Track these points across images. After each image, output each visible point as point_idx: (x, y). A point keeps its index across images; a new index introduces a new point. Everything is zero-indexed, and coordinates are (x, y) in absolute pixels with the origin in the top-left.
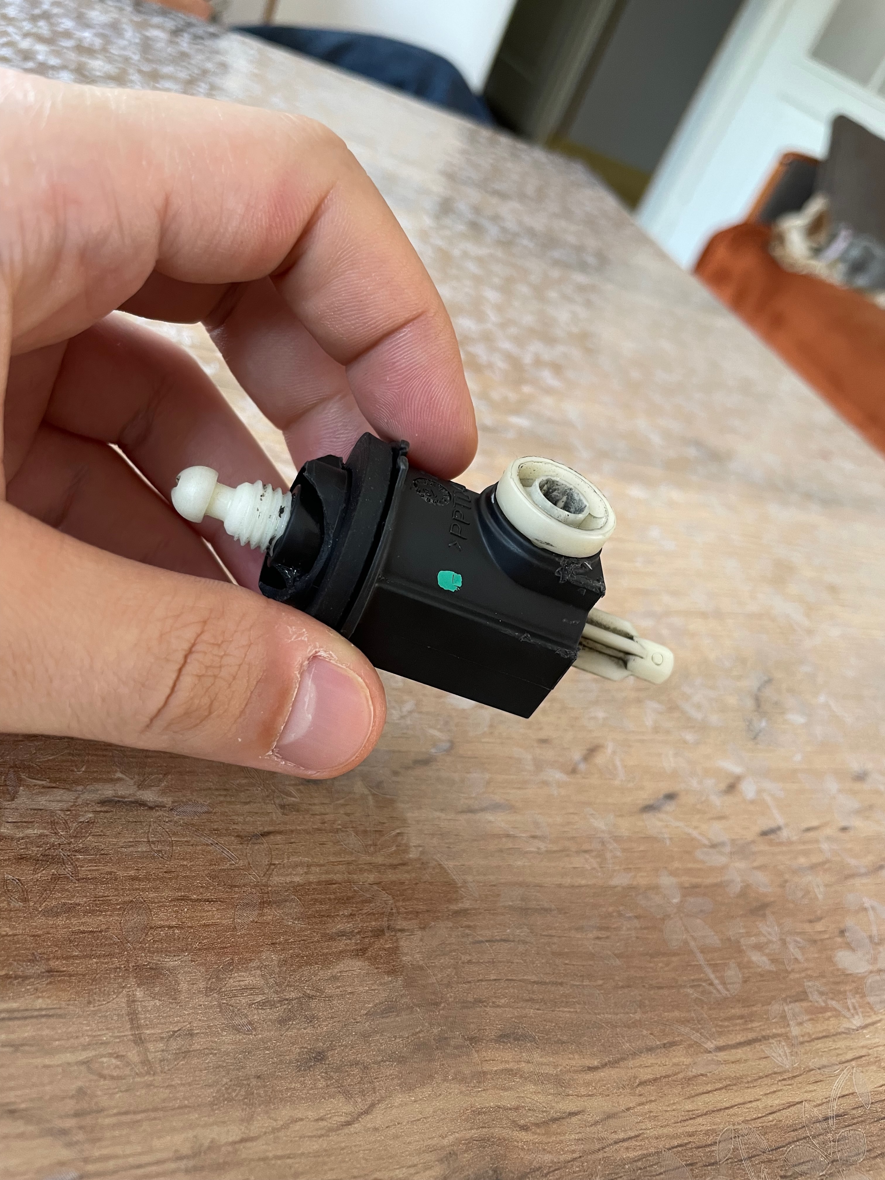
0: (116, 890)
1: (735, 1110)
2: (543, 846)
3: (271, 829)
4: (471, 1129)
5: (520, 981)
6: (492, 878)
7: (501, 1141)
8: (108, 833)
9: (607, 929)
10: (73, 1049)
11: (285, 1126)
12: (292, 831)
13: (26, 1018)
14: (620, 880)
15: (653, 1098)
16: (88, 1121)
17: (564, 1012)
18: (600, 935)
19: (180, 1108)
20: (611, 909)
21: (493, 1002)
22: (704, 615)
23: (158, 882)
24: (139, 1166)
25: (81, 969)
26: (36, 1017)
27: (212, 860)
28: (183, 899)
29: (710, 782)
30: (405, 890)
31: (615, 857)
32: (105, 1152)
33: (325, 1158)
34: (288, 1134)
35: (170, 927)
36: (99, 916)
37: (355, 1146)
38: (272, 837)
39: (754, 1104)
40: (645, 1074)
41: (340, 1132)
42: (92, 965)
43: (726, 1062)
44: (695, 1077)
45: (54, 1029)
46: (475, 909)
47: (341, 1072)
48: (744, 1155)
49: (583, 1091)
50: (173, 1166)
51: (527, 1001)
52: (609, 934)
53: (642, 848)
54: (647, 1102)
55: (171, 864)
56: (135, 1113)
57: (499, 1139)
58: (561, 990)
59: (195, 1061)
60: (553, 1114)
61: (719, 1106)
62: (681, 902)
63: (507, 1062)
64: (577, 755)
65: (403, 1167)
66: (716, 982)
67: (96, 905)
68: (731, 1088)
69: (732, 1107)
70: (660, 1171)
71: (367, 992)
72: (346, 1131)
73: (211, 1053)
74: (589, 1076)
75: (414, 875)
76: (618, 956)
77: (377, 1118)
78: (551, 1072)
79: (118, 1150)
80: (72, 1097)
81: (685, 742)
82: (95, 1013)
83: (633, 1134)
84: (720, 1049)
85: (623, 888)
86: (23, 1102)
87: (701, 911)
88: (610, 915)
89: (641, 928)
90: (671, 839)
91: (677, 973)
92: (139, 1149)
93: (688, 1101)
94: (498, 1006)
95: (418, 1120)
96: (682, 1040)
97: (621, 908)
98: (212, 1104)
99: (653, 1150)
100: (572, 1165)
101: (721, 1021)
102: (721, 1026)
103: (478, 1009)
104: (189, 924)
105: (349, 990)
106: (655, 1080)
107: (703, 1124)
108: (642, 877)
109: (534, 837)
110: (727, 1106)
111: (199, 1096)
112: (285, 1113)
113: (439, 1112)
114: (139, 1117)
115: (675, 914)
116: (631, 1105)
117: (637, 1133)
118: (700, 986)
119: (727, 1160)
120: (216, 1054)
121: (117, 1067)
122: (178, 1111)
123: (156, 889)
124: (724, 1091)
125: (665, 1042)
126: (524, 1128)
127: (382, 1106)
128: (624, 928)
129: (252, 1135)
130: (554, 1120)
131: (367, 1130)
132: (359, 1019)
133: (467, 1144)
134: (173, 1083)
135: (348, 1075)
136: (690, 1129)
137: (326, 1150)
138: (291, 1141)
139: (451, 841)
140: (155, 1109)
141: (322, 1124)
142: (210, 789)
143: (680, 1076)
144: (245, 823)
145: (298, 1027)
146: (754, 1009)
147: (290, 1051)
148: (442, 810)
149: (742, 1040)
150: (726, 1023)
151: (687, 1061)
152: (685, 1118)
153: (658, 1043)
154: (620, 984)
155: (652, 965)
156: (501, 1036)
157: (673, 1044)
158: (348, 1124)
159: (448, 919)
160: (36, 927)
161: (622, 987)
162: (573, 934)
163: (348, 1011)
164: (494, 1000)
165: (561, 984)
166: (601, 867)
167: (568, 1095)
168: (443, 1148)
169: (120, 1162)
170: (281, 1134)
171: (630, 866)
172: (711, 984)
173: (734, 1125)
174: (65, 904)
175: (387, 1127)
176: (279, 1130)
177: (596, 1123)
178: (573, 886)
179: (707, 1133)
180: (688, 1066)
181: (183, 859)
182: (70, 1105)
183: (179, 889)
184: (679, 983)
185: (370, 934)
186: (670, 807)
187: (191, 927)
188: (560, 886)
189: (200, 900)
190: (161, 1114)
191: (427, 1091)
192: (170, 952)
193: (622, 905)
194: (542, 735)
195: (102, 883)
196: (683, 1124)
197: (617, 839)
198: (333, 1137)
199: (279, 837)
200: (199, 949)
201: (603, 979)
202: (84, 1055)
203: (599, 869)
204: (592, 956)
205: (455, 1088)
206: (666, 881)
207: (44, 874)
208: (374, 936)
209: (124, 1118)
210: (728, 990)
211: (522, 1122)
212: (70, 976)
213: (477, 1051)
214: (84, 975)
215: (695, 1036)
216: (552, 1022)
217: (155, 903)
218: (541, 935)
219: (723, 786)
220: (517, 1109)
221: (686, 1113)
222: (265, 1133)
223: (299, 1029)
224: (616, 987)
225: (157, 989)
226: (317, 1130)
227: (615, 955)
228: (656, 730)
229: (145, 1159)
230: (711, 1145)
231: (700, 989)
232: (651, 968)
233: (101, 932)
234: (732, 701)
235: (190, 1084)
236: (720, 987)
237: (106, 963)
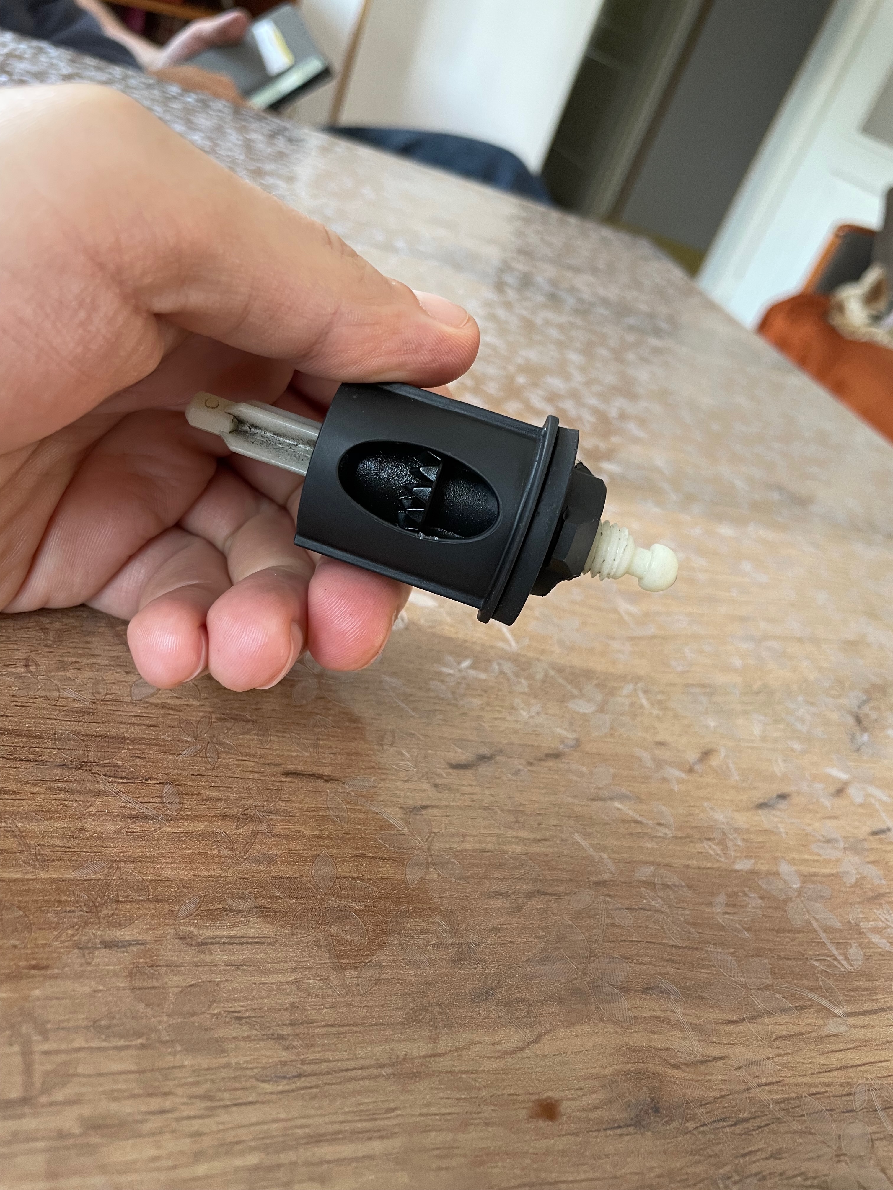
0: (305, 845)
1: (867, 1067)
2: (670, 833)
3: (429, 803)
4: (628, 1063)
5: (660, 944)
6: (625, 856)
7: (655, 1075)
8: (294, 799)
9: (734, 906)
10: (283, 971)
11: (467, 1047)
12: (446, 806)
13: (242, 944)
14: (743, 865)
15: (790, 1052)
16: (301, 1030)
17: (701, 973)
18: (728, 911)
19: (376, 1025)
20: (736, 889)
21: (637, 960)
22: (800, 640)
23: (339, 841)
24: (347, 1070)
25: (283, 908)
26: (251, 943)
27: (382, 826)
28: (361, 856)
29: (818, 786)
30: (549, 861)
31: (736, 845)
32: (318, 1056)
33: (503, 1076)
34: (470, 1053)
35: (353, 878)
36: (293, 865)
37: (529, 1068)
38: (430, 810)
39: (884, 1064)
40: (781, 1031)
41: (514, 1055)
42: (292, 904)
43: (855, 1026)
44: (827, 1036)
45: (266, 954)
46: (612, 881)
47: (510, 1006)
48: (878, 1106)
49: (725, 1040)
50: (376, 1071)
51: (667, 961)
52: (736, 910)
53: (760, 839)
54: (785, 1054)
55: (347, 827)
56: (339, 1026)
57: (654, 1074)
58: (698, 954)
59: (385, 988)
60: (699, 1058)
61: (852, 1063)
62: (801, 887)
63: (654, 1010)
64: (692, 756)
65: (572, 1089)
66: (840, 958)
67: (290, 856)
68: (862, 1048)
69: (864, 1065)
70: (801, 1113)
71: (524, 943)
72: (518, 1055)
73: (398, 983)
74: (730, 1028)
75: (556, 849)
76: (748, 929)
77: (546, 1046)
78: (695, 1022)
79: (328, 1055)
80: (286, 1009)
81: (793, 750)
82: (298, 943)
83: (774, 1080)
84: (848, 1015)
85: (746, 872)
86: (247, 1010)
87: (821, 897)
88: (736, 894)
89: (765, 907)
90: (786, 833)
91: (803, 947)
92: (345, 1055)
93: (822, 1057)
94: (642, 963)
95: (581, 1052)
96: (812, 1005)
97: (746, 889)
98: (402, 1024)
99: (793, 1095)
100: (721, 1102)
101: (848, 991)
102: (847, 996)
103: (624, 964)
104: (369, 877)
105: (510, 940)
106: (791, 1036)
107: (839, 1077)
108: (762, 864)
109: (660, 824)
110: (859, 1063)
111: (392, 1016)
112: (466, 1036)
113: (598, 1047)
114: (342, 1030)
115: (796, 897)
116: (771, 1055)
117: (778, 1079)
118: (825, 960)
119: (863, 1109)
120: (402, 983)
121: (321, 988)
122: (375, 1027)
123: (338, 847)
124: (854, 1050)
125: (797, 1005)
126: (675, 1066)
127: (548, 1037)
128: (750, 906)
129: (439, 1052)
130: (702, 1062)
131: (537, 1056)
132: (520, 964)
133: (625, 1075)
134: (369, 1004)
135: (516, 1010)
136: (828, 1081)
137: (502, 1070)
138: (473, 1060)
139: (585, 823)
140: (356, 1025)
141: (498, 1048)
142: (374, 768)
143: (814, 1035)
144: (406, 797)
145: (469, 967)
146: (878, 983)
147: (464, 986)
148: (575, 797)
149: (868, 1008)
150: (852, 994)
151: (819, 1022)
152: (821, 1071)
153: (790, 1005)
154: (751, 953)
155: (778, 939)
156: (646, 988)
157: (803, 1007)
158: (521, 1049)
159: (590, 887)
160: (243, 871)
161: (753, 956)
162: (703, 908)
163: (510, 957)
164: (637, 958)
165: (697, 949)
166: (724, 854)
167: (713, 1043)
168: (605, 1076)
169: (331, 1065)
170: (464, 1052)
171: (752, 854)
172: (836, 959)
173: (867, 1079)
174: (265, 854)
175: (554, 1055)
176: (462, 1049)
177: (740, 1068)
178: (699, 868)
179: (842, 1085)
180: (820, 1027)
181: (357, 824)
182: (286, 1016)
183: (357, 848)
184: (806, 956)
185: (523, 896)
186: (783, 805)
187: (371, 879)
188: (687, 867)
189: (376, 858)
190: (361, 1028)
191: (587, 1028)
192: (355, 898)
193: (746, 886)
194: (659, 738)
195: (293, 839)
196: (819, 1075)
197: (736, 830)
198: (508, 1059)
199: (435, 811)
200: (379, 898)
201: (734, 948)
202: (292, 977)
203: (723, 855)
204: (723, 928)
205: (610, 1028)
206: (784, 868)
207: (245, 830)
208: (526, 897)
209: (331, 1029)
210: (851, 965)
211: (673, 1061)
212: (275, 912)
213: (627, 999)
214: (286, 912)
215: (824, 1002)
216: (692, 980)
217: (339, 858)
218: (674, 907)
219: (832, 790)
220: (667, 1049)
221: (822, 1067)
222: (450, 1051)
223: (470, 969)
224: (748, 956)
225: (347, 928)
226: (494, 1052)
227: (744, 928)
228: (764, 739)
229: (352, 1064)
230: (847, 1095)
231: (826, 963)
232: (778, 942)
233: (296, 878)
234: (835, 716)
235: (382, 1006)
236: (844, 962)
237: (303, 904)
